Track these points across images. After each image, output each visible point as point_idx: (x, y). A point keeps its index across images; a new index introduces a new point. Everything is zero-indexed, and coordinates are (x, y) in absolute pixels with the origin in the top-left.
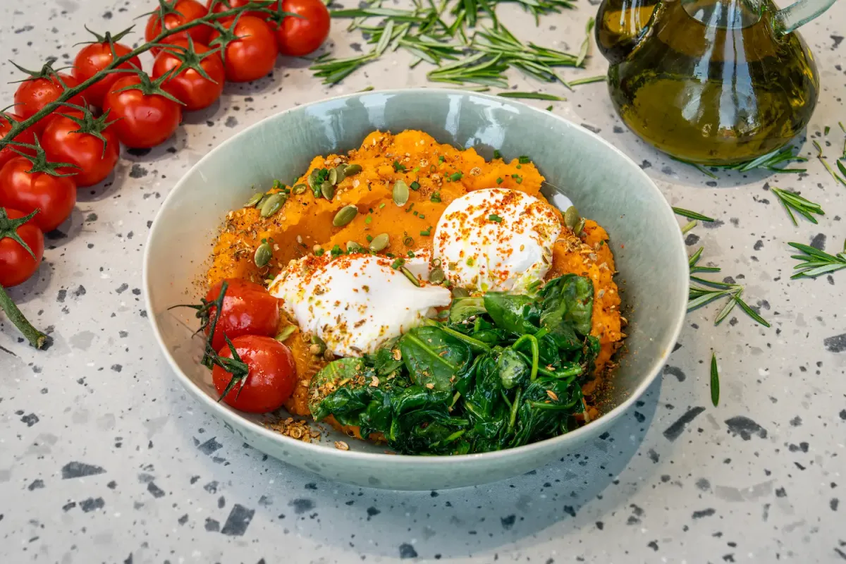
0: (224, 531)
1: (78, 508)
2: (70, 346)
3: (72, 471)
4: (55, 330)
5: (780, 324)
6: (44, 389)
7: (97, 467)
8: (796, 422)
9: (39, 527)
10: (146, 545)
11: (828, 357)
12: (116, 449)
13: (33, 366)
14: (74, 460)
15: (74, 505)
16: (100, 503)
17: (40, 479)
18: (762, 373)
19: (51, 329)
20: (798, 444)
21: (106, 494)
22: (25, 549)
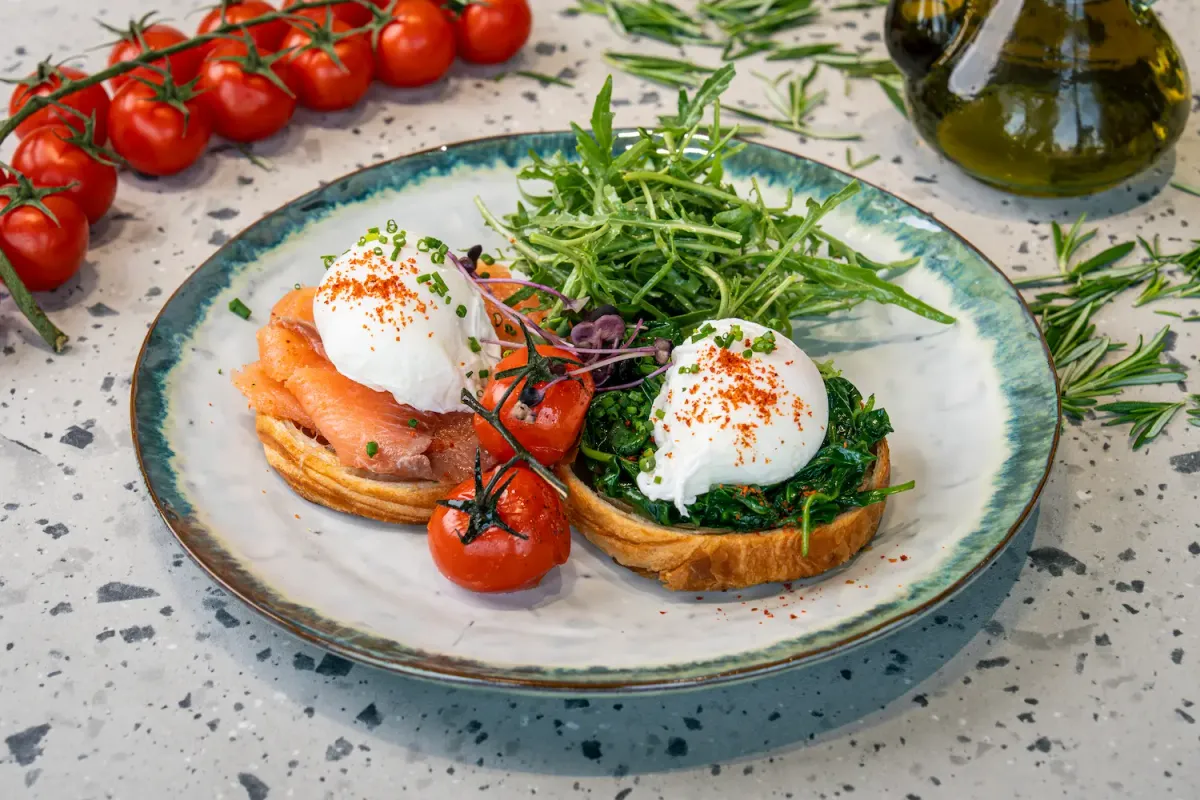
0: (319, 670)
1: (118, 638)
2: (116, 444)
3: (112, 593)
4: (97, 424)
5: (1109, 437)
6: (78, 495)
7: (146, 590)
8: (1128, 555)
9: (63, 660)
10: (210, 683)
11: (1174, 478)
12: (174, 568)
13: (64, 467)
14: (114, 580)
15: (112, 633)
16: (148, 632)
17: (66, 602)
18: (1082, 496)
19: (91, 423)
20: (1129, 583)
21: (158, 622)
22: (42, 685)
